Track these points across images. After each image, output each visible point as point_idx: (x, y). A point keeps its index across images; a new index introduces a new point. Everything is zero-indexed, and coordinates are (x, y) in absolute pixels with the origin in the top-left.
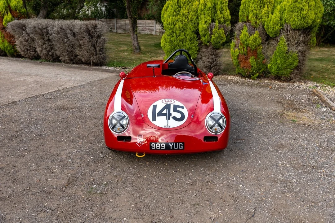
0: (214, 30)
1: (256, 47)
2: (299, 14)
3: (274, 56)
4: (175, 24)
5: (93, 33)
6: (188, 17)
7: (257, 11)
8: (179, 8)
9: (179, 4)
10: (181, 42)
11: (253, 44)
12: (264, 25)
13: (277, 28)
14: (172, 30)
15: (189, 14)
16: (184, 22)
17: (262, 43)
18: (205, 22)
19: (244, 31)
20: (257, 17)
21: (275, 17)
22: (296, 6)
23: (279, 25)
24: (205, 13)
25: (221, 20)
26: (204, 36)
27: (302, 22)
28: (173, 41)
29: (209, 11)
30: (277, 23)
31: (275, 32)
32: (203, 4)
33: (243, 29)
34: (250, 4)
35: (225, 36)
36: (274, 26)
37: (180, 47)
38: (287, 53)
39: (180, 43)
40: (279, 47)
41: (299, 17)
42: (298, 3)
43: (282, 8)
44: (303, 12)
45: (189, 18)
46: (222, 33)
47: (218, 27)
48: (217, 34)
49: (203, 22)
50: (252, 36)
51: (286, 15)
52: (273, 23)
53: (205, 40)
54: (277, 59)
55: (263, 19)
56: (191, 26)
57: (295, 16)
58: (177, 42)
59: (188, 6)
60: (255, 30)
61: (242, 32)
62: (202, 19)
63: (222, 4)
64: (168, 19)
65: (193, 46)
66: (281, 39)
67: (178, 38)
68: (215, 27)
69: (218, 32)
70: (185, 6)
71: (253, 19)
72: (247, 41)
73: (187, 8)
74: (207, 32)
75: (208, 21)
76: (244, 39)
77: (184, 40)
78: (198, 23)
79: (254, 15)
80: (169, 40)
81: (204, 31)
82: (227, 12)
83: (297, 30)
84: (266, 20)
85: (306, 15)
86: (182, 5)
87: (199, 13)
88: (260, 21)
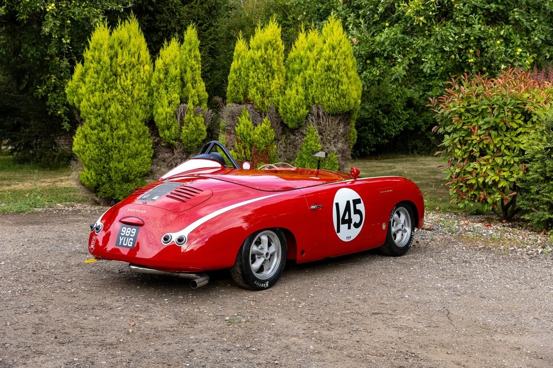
0: (186, 118)
1: (266, 146)
2: (336, 90)
3: (298, 160)
4: (107, 105)
6: (132, 93)
7: (264, 84)
8: (114, 77)
9: (114, 70)
10: (121, 142)
11: (261, 141)
12: (278, 108)
13: (301, 111)
14: (101, 119)
15: (134, 88)
16: (125, 103)
17: (275, 139)
18: (170, 103)
19: (243, 117)
20: (263, 95)
21: (295, 94)
22: (330, 77)
23: (305, 108)
24: (166, 86)
25: (195, 100)
26: (169, 128)
27: (341, 102)
28: (105, 140)
29: (175, 83)
30: (301, 104)
31: (298, 120)
32: (161, 71)
33: (240, 115)
34: (249, 73)
35: (205, 128)
36: (297, 109)
37: (119, 151)
39: (118, 142)
40: (308, 145)
41: (336, 94)
42: (332, 73)
43: (305, 79)
44: (341, 87)
45: (136, 95)
46: (202, 123)
47: (192, 112)
48: (193, 124)
49: (166, 102)
50: (259, 126)
51: (315, 92)
52: (296, 103)
53: (170, 137)
54: (304, 165)
55: (274, 98)
56: (138, 109)
57: (329, 93)
58: (113, 141)
59: (132, 73)
60: (261, 117)
61: (240, 120)
62: (161, 96)
63: (193, 71)
64: (91, 96)
65: (143, 149)
66: (309, 131)
67: (115, 132)
68: (189, 112)
69: (194, 121)
70: (125, 73)
71: (256, 97)
72: (250, 136)
73: (129, 76)
74: (174, 122)
75: (173, 101)
76: (245, 133)
77: (126, 136)
78: (153, 104)
79: (258, 91)
80: (94, 138)
81: (169, 119)
82: (201, 86)
83: (333, 115)
84: (281, 98)
85: (346, 92)
86: (120, 70)
87: (155, 87)
88: (269, 102)
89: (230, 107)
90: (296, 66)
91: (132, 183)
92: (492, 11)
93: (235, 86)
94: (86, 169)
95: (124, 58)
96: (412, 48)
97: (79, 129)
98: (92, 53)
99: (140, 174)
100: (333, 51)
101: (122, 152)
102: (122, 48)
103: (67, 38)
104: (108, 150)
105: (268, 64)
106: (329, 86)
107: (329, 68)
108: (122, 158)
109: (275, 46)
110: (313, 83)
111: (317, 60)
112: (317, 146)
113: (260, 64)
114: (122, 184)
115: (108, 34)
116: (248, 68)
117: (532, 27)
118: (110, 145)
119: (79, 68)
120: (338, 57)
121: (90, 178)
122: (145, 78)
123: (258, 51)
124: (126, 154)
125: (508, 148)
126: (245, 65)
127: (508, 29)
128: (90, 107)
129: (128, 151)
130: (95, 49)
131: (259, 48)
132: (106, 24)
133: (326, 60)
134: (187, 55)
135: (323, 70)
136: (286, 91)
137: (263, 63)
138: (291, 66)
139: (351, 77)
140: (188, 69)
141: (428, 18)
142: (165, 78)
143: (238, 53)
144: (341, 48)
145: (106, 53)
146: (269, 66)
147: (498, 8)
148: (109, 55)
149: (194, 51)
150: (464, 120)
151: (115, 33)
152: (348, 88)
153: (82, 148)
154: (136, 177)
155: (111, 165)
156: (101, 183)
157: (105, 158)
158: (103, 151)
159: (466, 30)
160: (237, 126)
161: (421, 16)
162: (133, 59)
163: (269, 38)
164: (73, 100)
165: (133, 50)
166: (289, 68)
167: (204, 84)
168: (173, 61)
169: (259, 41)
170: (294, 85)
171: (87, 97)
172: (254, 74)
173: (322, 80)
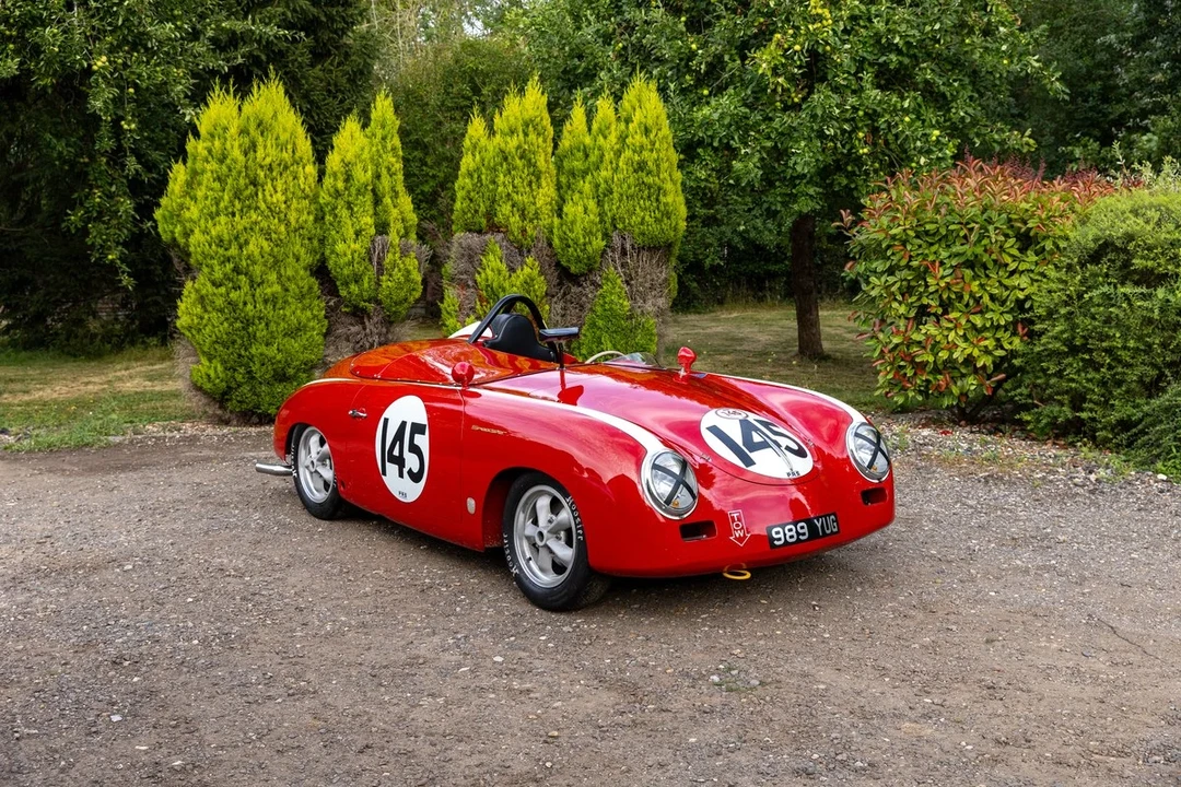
0: (387, 261)
2: (655, 204)
3: (589, 331)
4: (242, 240)
6: (286, 216)
7: (525, 196)
8: (252, 187)
9: (252, 174)
10: (270, 307)
12: (552, 240)
13: (594, 243)
14: (232, 265)
15: (289, 207)
16: (273, 235)
17: (547, 294)
18: (358, 234)
19: (491, 257)
20: (523, 216)
21: (582, 211)
22: (643, 182)
23: (600, 235)
24: (349, 203)
25: (399, 227)
26: (357, 279)
27: (663, 226)
28: (241, 305)
29: (363, 198)
30: (594, 230)
31: (589, 258)
32: (338, 175)
33: (484, 253)
34: (497, 176)
35: (419, 279)
36: (587, 240)
37: (267, 325)
38: (630, 317)
39: (265, 308)
40: (606, 303)
41: (654, 212)
42: (647, 174)
43: (597, 186)
44: (663, 199)
45: (293, 221)
46: (414, 268)
48: (400, 270)
49: (350, 233)
50: (519, 272)
51: (618, 208)
52: (584, 229)
53: (360, 295)
54: (601, 339)
55: (544, 222)
56: (298, 247)
57: (643, 209)
58: (255, 307)
59: (283, 180)
60: (522, 255)
61: (485, 261)
62: (340, 222)
63: (391, 176)
64: (210, 224)
65: (309, 320)
66: (607, 279)
67: (258, 290)
68: (391, 249)
69: (402, 266)
70: (272, 180)
71: (512, 220)
72: (504, 290)
73: (280, 185)
74: (366, 268)
76: (495, 285)
77: (279, 296)
78: (324, 237)
79: (515, 209)
80: (219, 302)
81: (358, 263)
82: (406, 202)
83: (649, 249)
84: (556, 221)
85: (671, 208)
86: (262, 174)
87: (327, 204)
88: (535, 228)
89: (459, 236)
90: (578, 165)
91: (291, 383)
92: (892, 67)
93: (471, 200)
94: (204, 361)
95: (267, 153)
96: (758, 132)
97: (189, 284)
98: (209, 144)
99: (305, 364)
100: (647, 136)
101: (273, 327)
102: (262, 134)
103: (130, 121)
104: (248, 323)
105: (530, 160)
106: (642, 198)
107: (641, 167)
108: (273, 337)
109: (540, 128)
110: (611, 193)
111: (618, 153)
112: (622, 304)
113: (518, 161)
114: (273, 385)
115: (235, 109)
116: (494, 170)
117: (951, 94)
118: (251, 314)
119: (179, 174)
120: (657, 145)
121: (213, 375)
122: (307, 189)
123: (511, 137)
124: (280, 330)
125: (993, 298)
126: (489, 162)
127: (916, 99)
128: (210, 245)
129: (282, 324)
130: (212, 136)
131: (513, 133)
132: (232, 90)
133: (634, 151)
134: (380, 147)
135: (631, 169)
136: (565, 209)
137: (521, 158)
138: (566, 164)
140: (384, 172)
141: (791, 79)
142: (346, 189)
143: (474, 141)
144: (660, 130)
145: (236, 144)
146: (530, 164)
147: (900, 63)
148: (240, 146)
149: (392, 138)
150: (911, 251)
151: (247, 108)
152: (674, 201)
153: (196, 321)
154: (299, 370)
155: (253, 351)
156: (233, 385)
157: (242, 338)
158: (238, 325)
159: (852, 100)
160: (479, 273)
161: (780, 76)
162: (285, 155)
163: (530, 113)
164: (172, 232)
165: (283, 138)
166: (559, 168)
167: (410, 199)
168: (358, 156)
169: (512, 119)
170: (576, 196)
171: (203, 226)
172: (507, 178)
173: (629, 187)
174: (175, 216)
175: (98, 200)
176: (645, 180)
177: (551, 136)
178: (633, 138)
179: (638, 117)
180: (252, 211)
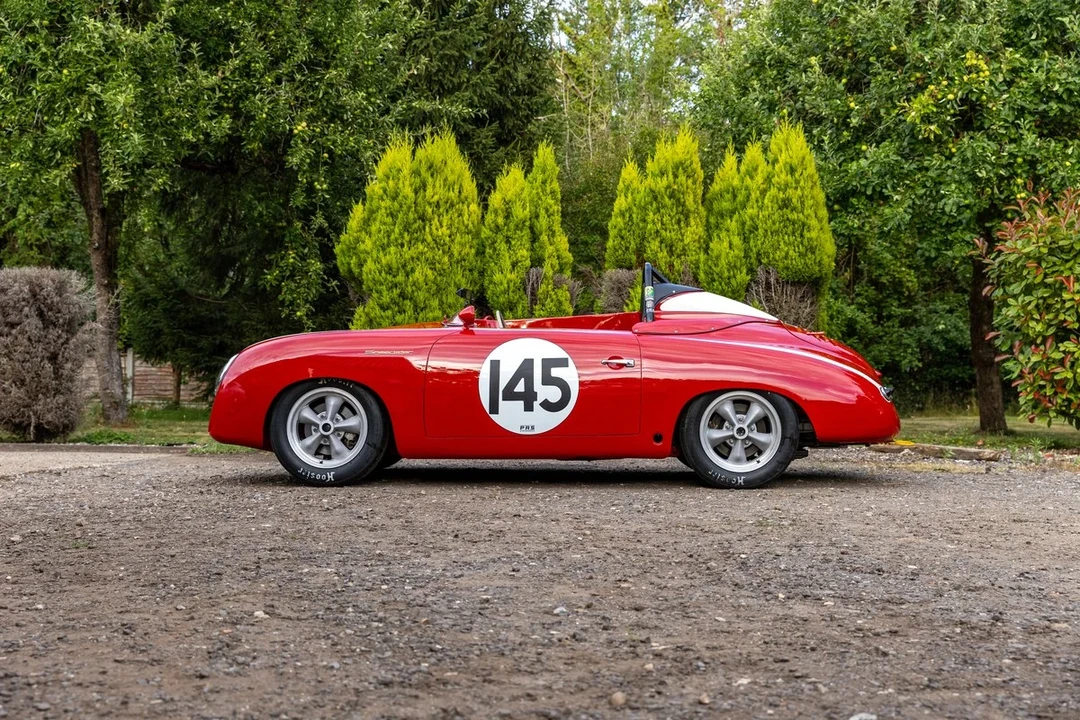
0: (540, 291)
2: (799, 240)
4: (409, 268)
5: (50, 310)
6: (449, 248)
7: (673, 233)
8: (421, 222)
9: (420, 210)
12: (698, 273)
13: (738, 277)
14: (398, 291)
15: (453, 241)
16: (437, 265)
18: (514, 265)
20: (671, 252)
21: (728, 247)
22: (788, 219)
23: (745, 271)
24: (507, 237)
25: (554, 262)
27: (807, 261)
29: (521, 233)
30: (738, 264)
32: (499, 212)
33: (632, 286)
34: (647, 215)
35: (571, 310)
41: (798, 247)
42: (792, 211)
43: (743, 224)
44: (807, 235)
45: (456, 253)
46: (566, 300)
47: (551, 281)
48: (552, 301)
49: (507, 264)
51: (762, 244)
52: (729, 264)
55: (691, 258)
56: (460, 277)
57: (787, 244)
59: (449, 217)
61: (632, 293)
62: (498, 255)
63: (549, 216)
64: (381, 254)
67: (421, 315)
68: (545, 281)
69: (554, 297)
70: (439, 216)
71: (660, 255)
73: (445, 220)
74: (520, 297)
75: (520, 261)
78: (484, 269)
79: (663, 245)
81: (513, 292)
82: (562, 241)
83: (793, 284)
84: (702, 257)
85: (815, 243)
86: (430, 210)
87: (487, 238)
88: (682, 263)
89: (611, 272)
90: (726, 205)
92: (1051, 114)
95: (435, 191)
97: (359, 310)
98: (383, 184)
100: (792, 175)
102: (432, 175)
103: (322, 182)
105: (679, 200)
106: (786, 233)
107: (786, 204)
109: (690, 170)
110: (757, 229)
111: (763, 193)
113: (667, 199)
115: (409, 153)
116: (644, 209)
119: (358, 212)
120: (802, 183)
122: (471, 226)
123: (661, 178)
127: (1079, 146)
128: (380, 273)
130: (388, 178)
131: (663, 174)
132: (407, 136)
133: (779, 190)
134: (540, 190)
135: (776, 206)
136: (711, 245)
137: (670, 197)
138: (715, 206)
139: (822, 219)
140: (542, 212)
141: (944, 126)
142: (505, 224)
143: (627, 184)
144: (805, 169)
145: (407, 183)
146: (680, 203)
147: (1061, 110)
148: (411, 185)
149: (551, 182)
151: (420, 153)
152: (818, 237)
159: (1009, 148)
160: (627, 305)
161: (932, 123)
162: (451, 194)
163: (680, 156)
164: (349, 264)
165: (451, 178)
166: (710, 210)
167: (566, 239)
168: (518, 195)
169: (663, 162)
170: (723, 234)
171: (375, 256)
172: (656, 216)
173: (774, 223)
174: (352, 249)
175: (291, 260)
176: (790, 217)
177: (701, 179)
178: (779, 177)
179: (783, 158)
180: (420, 243)
